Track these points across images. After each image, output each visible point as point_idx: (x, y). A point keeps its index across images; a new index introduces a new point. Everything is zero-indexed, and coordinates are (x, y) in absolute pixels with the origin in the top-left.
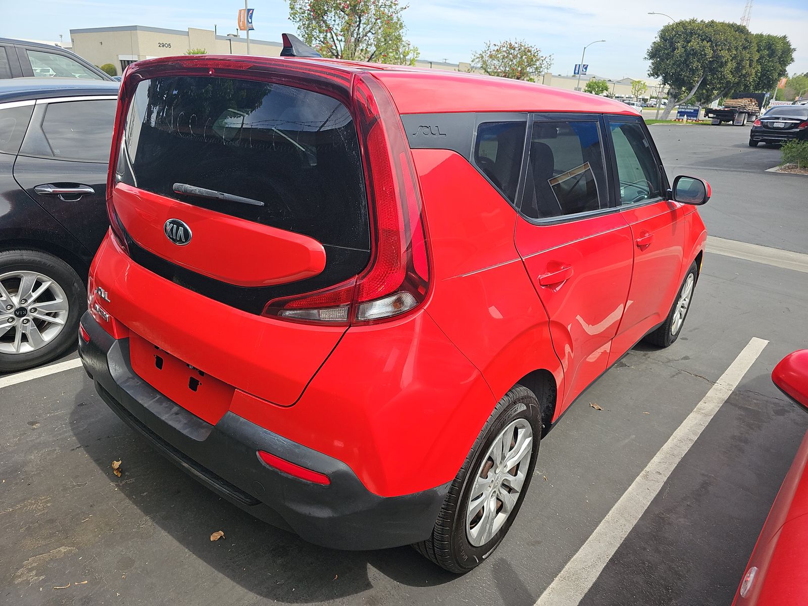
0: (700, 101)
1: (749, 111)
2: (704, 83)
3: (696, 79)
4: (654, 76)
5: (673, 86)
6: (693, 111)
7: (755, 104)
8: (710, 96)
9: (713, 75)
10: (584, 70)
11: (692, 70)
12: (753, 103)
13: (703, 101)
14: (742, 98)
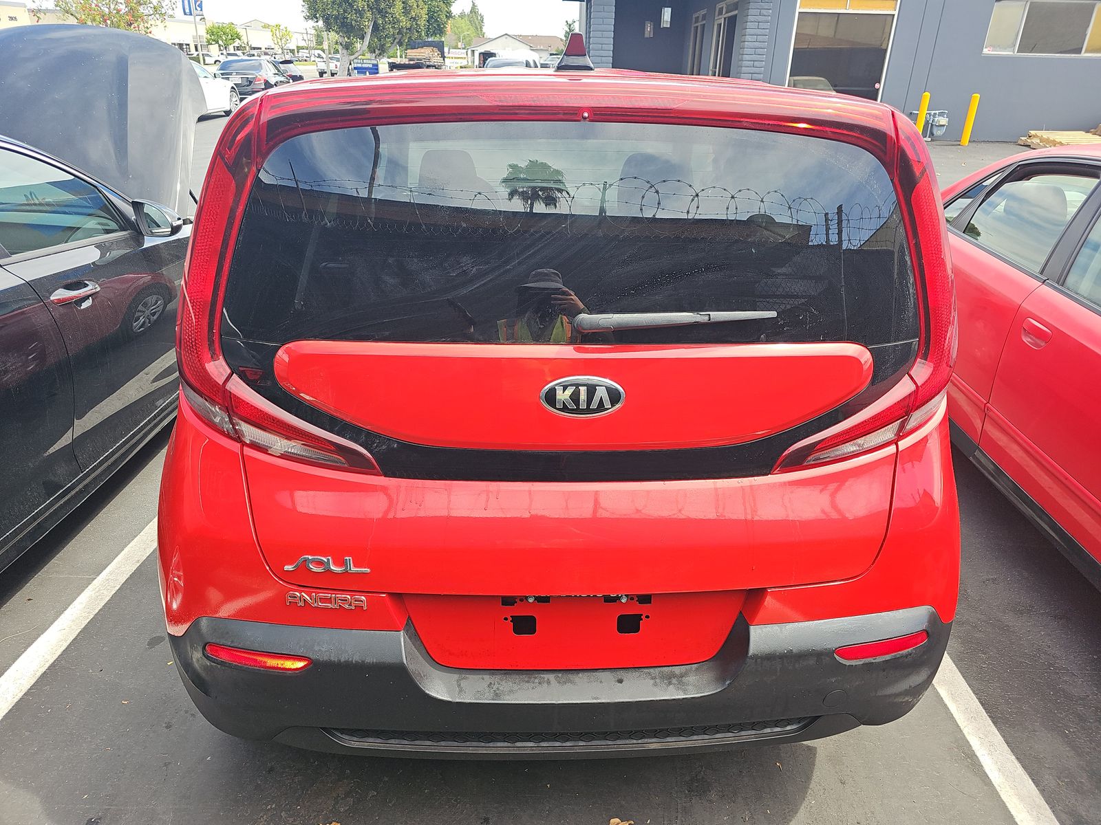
0: (375, 52)
1: (436, 63)
2: (376, 28)
3: (367, 23)
4: (312, 19)
5: (341, 34)
6: (371, 66)
7: (438, 54)
8: (384, 45)
9: (384, 17)
10: (199, 9)
11: (357, 11)
12: (436, 54)
13: (377, 52)
14: (422, 47)
